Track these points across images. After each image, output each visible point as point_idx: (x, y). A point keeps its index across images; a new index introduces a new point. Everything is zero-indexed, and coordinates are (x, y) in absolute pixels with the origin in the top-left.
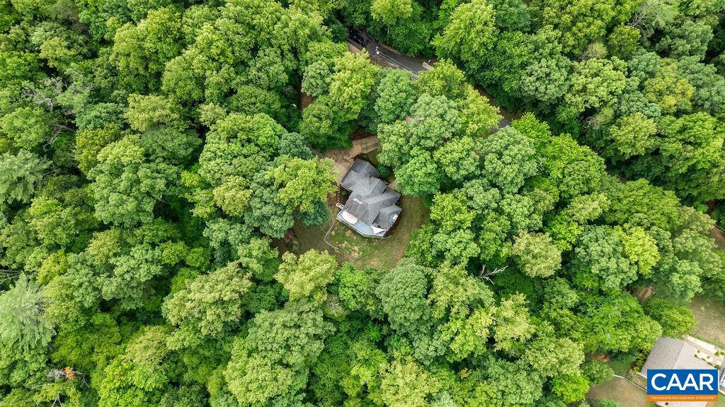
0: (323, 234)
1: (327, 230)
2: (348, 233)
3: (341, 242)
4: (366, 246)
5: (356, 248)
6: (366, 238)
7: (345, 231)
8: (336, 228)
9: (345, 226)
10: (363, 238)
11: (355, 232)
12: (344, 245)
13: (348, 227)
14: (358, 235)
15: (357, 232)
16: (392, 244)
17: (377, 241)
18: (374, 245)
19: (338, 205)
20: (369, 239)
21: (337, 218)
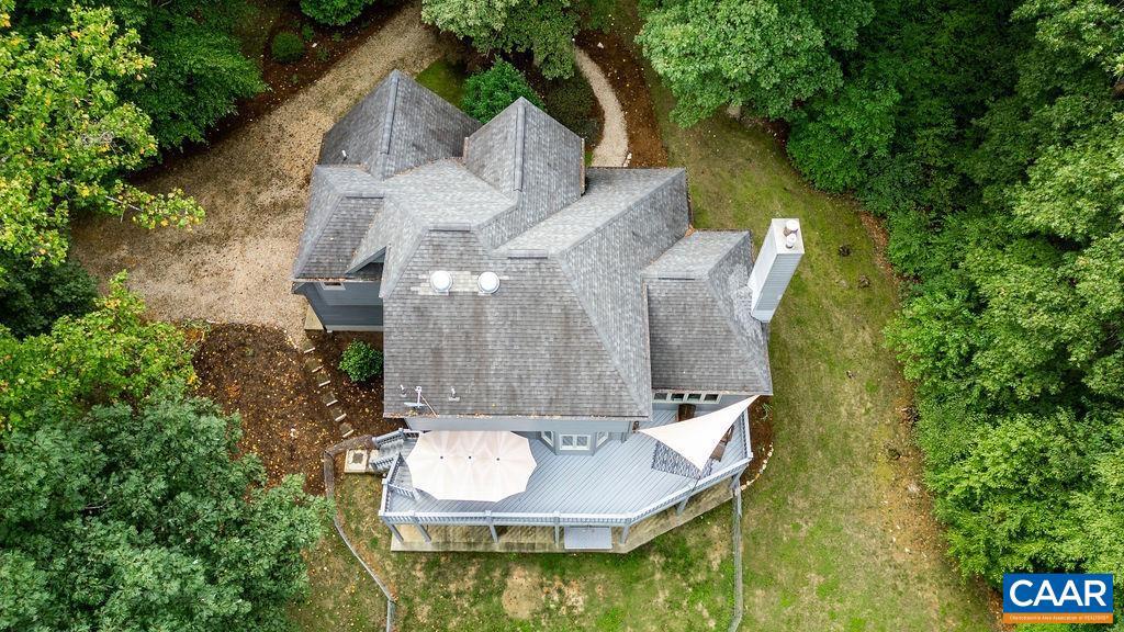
2: (520, 595)
7: (489, 592)
8: (423, 612)
9: (474, 558)
10: (625, 562)
11: (554, 562)
13: (491, 555)
14: (586, 567)
15: (566, 555)
16: (805, 496)
17: (715, 530)
18: (715, 566)
19: (358, 459)
20: (663, 552)
21: (396, 545)
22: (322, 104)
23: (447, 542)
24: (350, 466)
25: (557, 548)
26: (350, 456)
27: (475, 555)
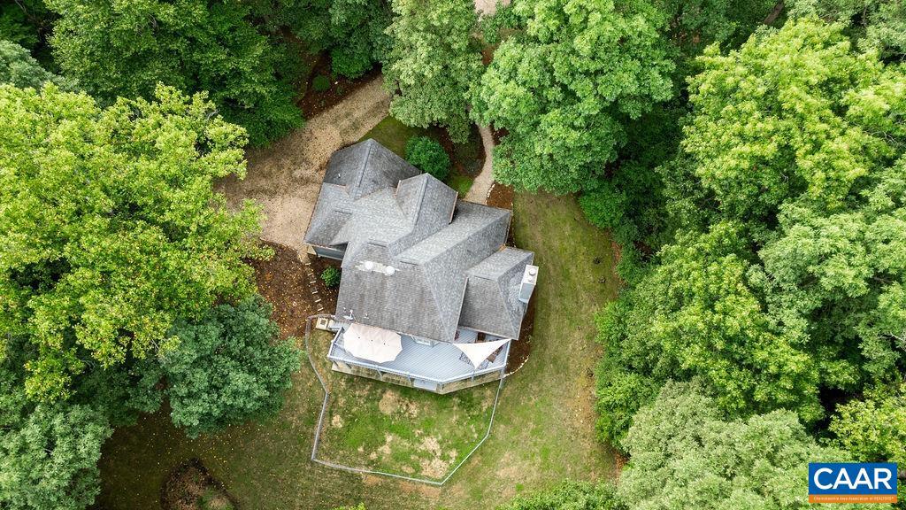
0: (302, 439)
1: (312, 422)
2: (388, 403)
3: (373, 444)
4: (459, 423)
5: (431, 444)
6: (450, 395)
7: (374, 399)
8: (342, 401)
9: (370, 381)
10: (441, 398)
11: (407, 391)
12: (386, 449)
13: (379, 382)
14: (422, 397)
15: (414, 389)
16: (539, 385)
17: (488, 392)
18: (484, 409)
19: (323, 322)
20: (460, 397)
21: (334, 368)
22: (335, 122)
23: (358, 371)
24: (319, 325)
25: (410, 385)
26: (319, 320)
27: (371, 380)
